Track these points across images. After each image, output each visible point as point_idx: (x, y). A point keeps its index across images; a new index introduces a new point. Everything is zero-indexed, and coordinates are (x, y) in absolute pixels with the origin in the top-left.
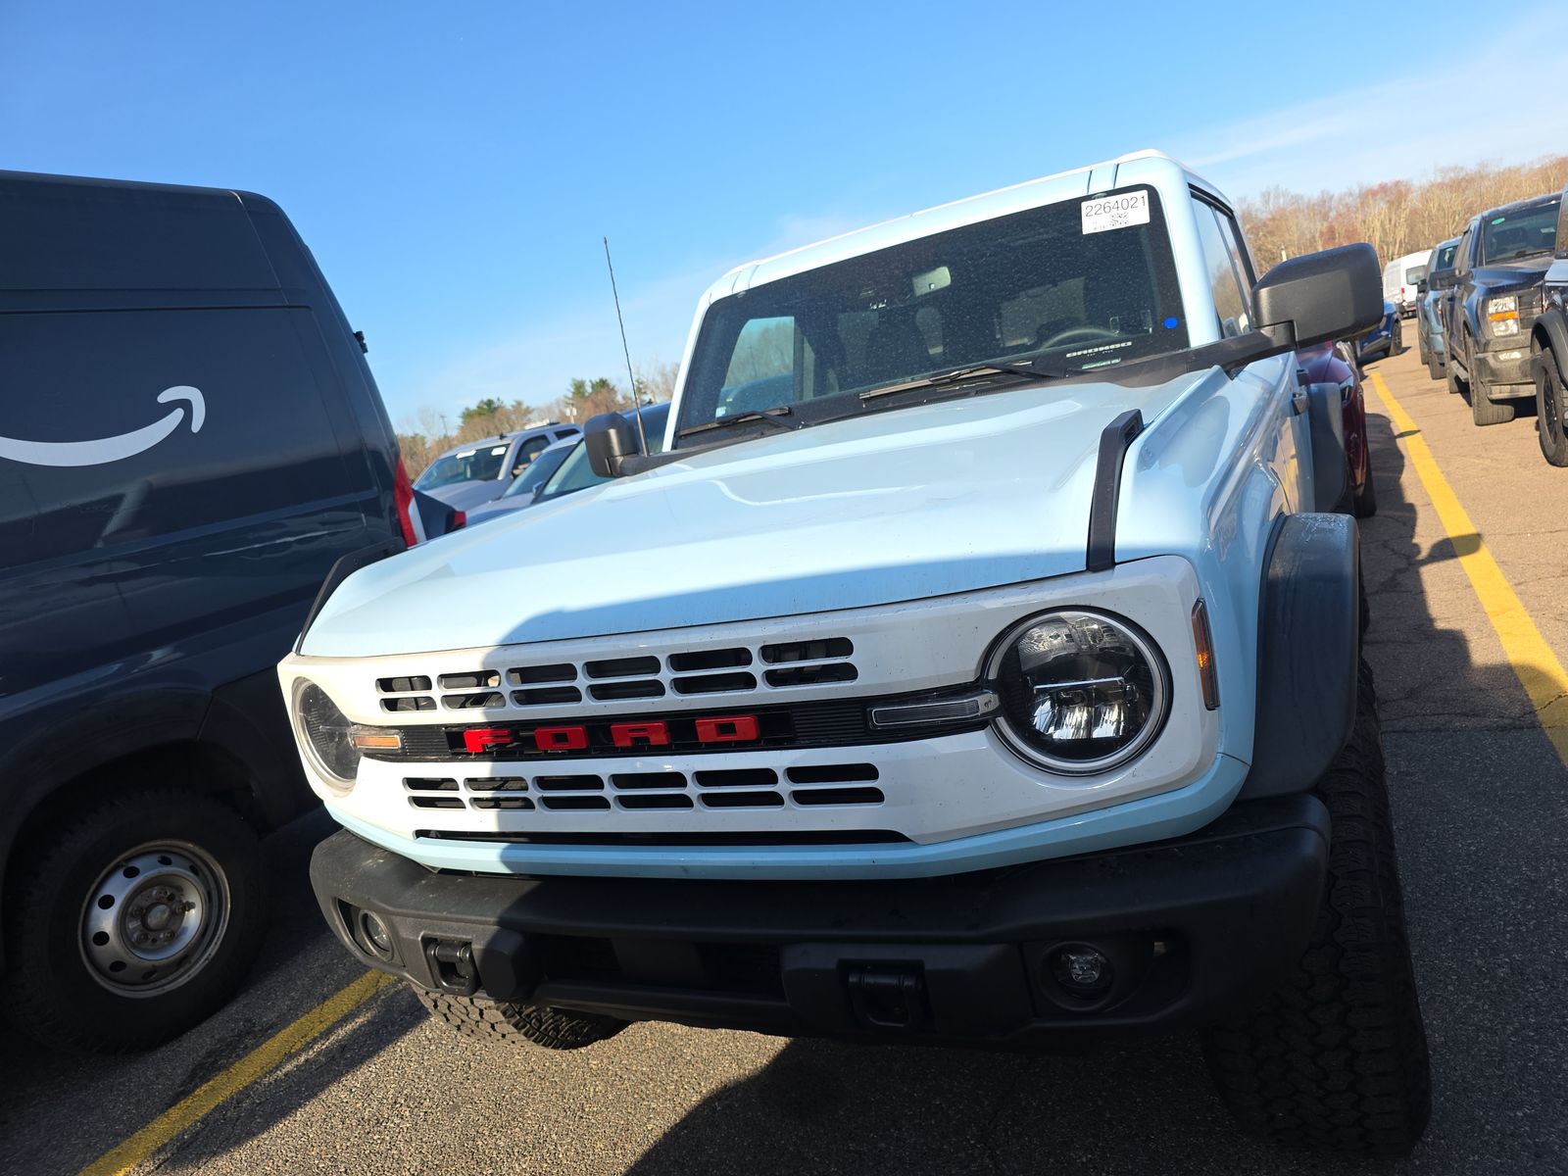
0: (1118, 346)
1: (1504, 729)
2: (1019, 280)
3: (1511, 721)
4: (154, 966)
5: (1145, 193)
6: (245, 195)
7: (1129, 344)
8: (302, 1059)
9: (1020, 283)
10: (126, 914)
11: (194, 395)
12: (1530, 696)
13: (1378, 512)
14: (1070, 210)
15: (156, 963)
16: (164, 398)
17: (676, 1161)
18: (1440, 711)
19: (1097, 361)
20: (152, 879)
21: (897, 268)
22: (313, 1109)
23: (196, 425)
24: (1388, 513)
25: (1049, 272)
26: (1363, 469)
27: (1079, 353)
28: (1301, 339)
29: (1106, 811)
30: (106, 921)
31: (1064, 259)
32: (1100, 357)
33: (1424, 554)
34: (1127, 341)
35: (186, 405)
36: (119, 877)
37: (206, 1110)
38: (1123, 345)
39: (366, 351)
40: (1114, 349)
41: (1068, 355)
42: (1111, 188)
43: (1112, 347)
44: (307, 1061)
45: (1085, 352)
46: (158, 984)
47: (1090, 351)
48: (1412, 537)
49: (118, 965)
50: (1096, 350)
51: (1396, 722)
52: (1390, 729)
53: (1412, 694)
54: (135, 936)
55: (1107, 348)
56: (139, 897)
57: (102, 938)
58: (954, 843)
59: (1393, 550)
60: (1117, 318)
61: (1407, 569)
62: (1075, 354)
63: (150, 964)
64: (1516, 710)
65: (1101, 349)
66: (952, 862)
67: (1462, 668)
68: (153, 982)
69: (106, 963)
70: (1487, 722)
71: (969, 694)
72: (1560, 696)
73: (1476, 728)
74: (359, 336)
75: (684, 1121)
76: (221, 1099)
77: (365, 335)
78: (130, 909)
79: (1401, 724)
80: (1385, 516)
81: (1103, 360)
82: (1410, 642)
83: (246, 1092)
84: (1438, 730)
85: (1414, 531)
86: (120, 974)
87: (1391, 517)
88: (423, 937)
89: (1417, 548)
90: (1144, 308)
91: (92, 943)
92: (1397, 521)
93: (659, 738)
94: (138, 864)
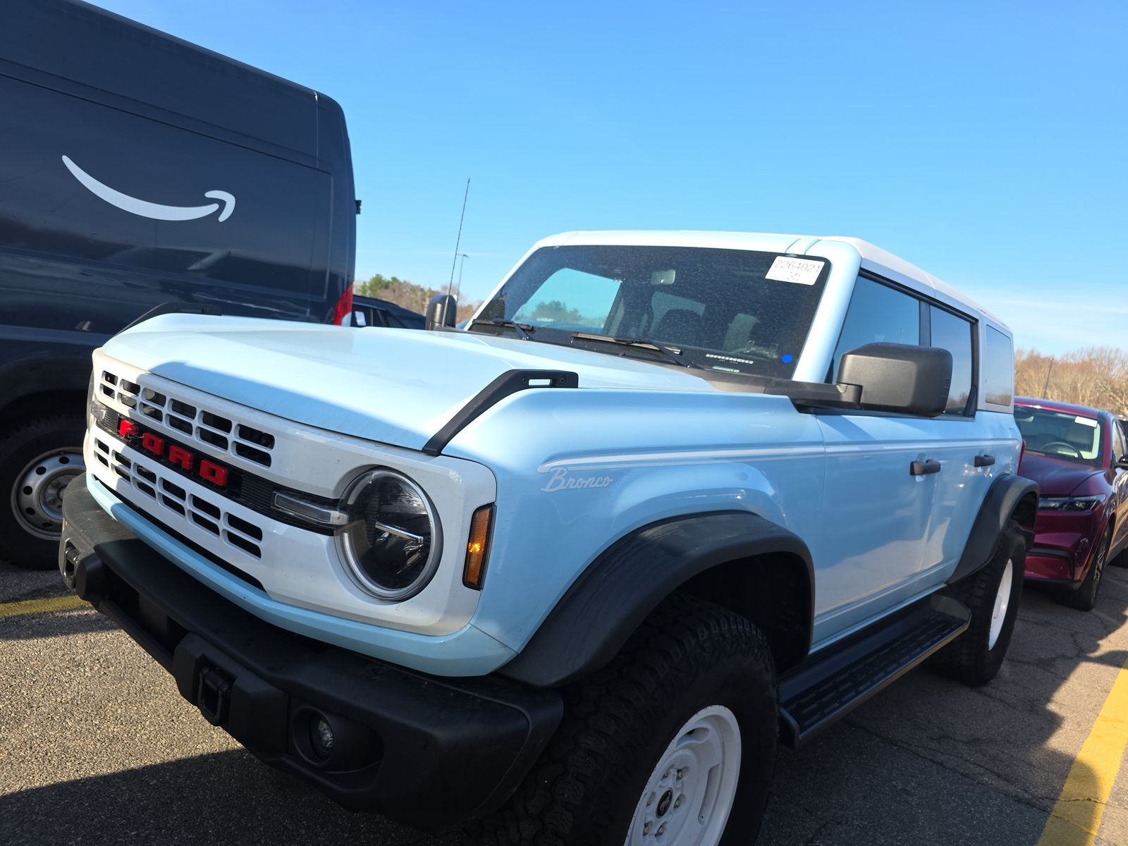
0: (743, 361)
1: (1019, 800)
2: (708, 294)
3: (1030, 797)
4: (51, 521)
5: (822, 264)
6: (321, 96)
7: (751, 362)
8: (86, 612)
9: (707, 296)
10: (50, 483)
11: (230, 200)
12: (1064, 788)
13: (1094, 610)
14: (767, 259)
15: (53, 520)
16: (209, 194)
17: (189, 773)
18: (982, 764)
19: (724, 367)
20: (74, 470)
21: (644, 261)
22: (60, 641)
23: (223, 217)
24: (1102, 615)
25: (728, 295)
26: (1085, 569)
27: (715, 357)
28: (865, 402)
29: (379, 628)
30: (35, 481)
31: (744, 290)
32: (727, 364)
33: (1097, 654)
34: (750, 360)
35: (222, 204)
36: (57, 459)
37: (14, 614)
38: (747, 362)
39: (359, 213)
40: (739, 362)
41: (708, 355)
42: (802, 253)
43: (739, 360)
44: (86, 615)
45: (719, 357)
46: (51, 533)
47: (723, 358)
48: (1101, 638)
49: (31, 511)
50: (727, 358)
51: (940, 754)
52: (930, 757)
53: (973, 742)
54: (50, 499)
55: (735, 360)
56: (63, 477)
57: (29, 490)
58: (286, 606)
59: (1075, 641)
60: (754, 342)
61: (1072, 658)
62: (712, 356)
63: (50, 519)
64: (1042, 792)
65: (731, 359)
66: (284, 620)
67: (1034, 743)
68: (48, 530)
69: (25, 506)
70: (1011, 788)
71: (327, 507)
72: (1090, 800)
73: (998, 789)
74: (358, 203)
75: (219, 754)
76: (28, 612)
77: (362, 204)
78: (54, 482)
79: (943, 758)
80: (1096, 616)
81: (729, 367)
82: (1014, 708)
83: (40, 615)
84: (967, 776)
85: (1107, 635)
86: (30, 516)
87: (1100, 619)
88: (68, 542)
89: (1097, 647)
90: (775, 342)
91: (22, 491)
92: (1102, 623)
93: (187, 464)
94: (70, 457)
